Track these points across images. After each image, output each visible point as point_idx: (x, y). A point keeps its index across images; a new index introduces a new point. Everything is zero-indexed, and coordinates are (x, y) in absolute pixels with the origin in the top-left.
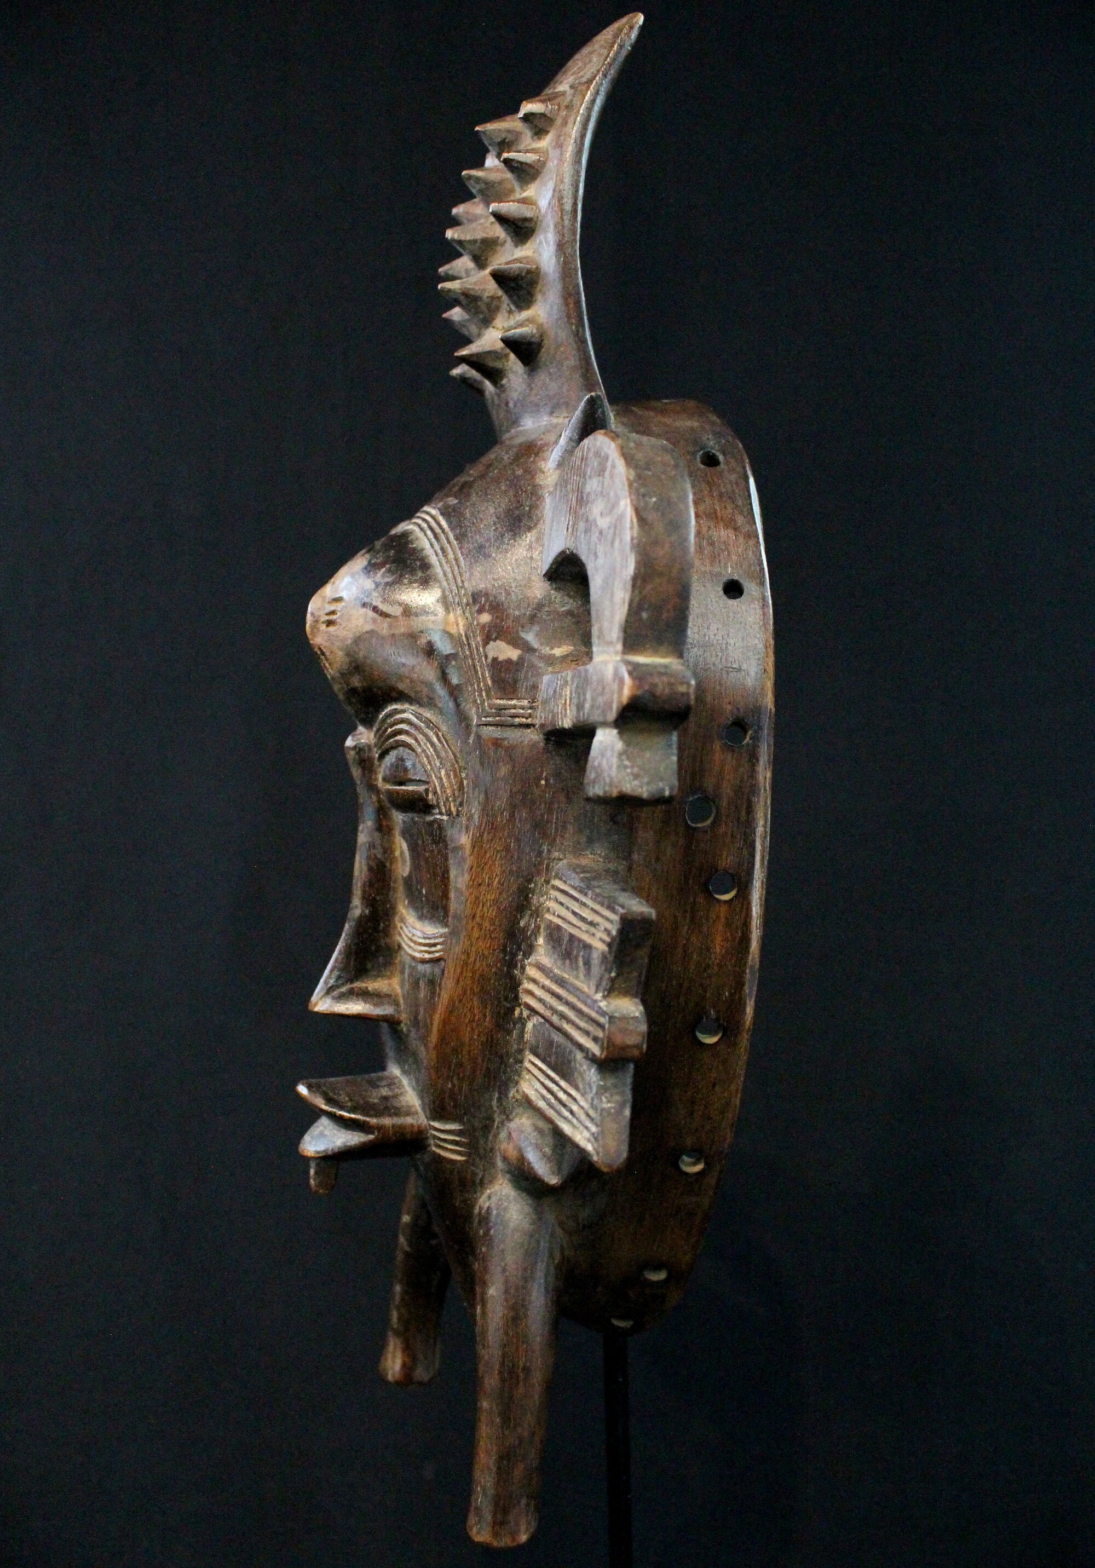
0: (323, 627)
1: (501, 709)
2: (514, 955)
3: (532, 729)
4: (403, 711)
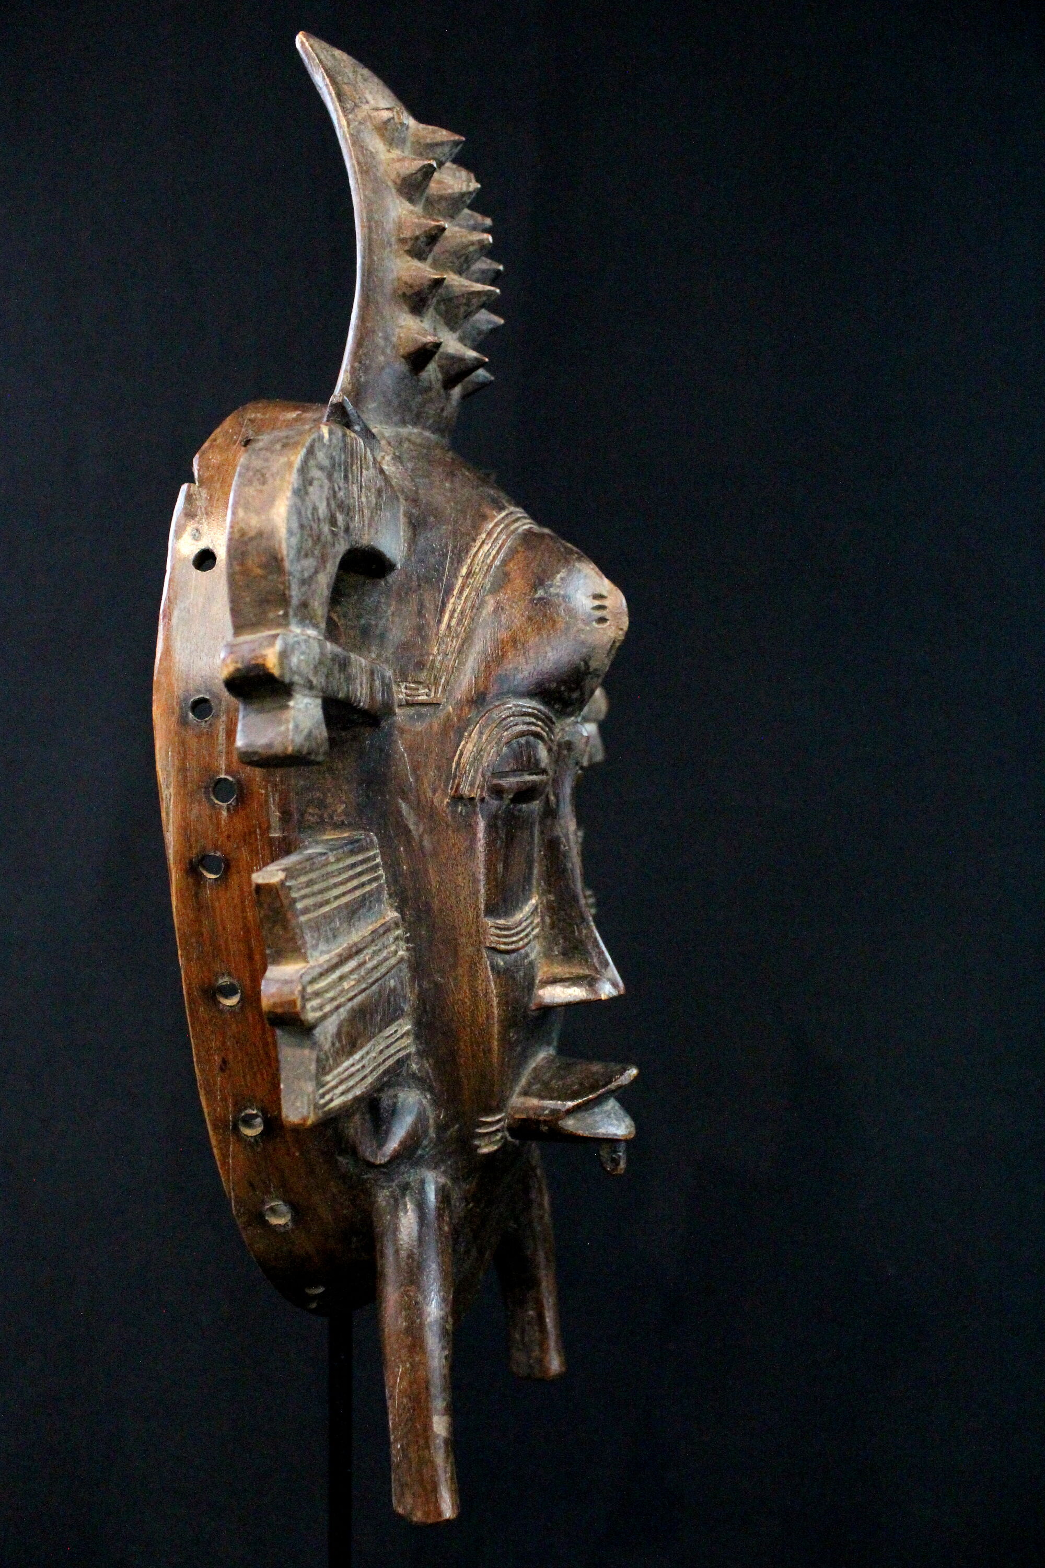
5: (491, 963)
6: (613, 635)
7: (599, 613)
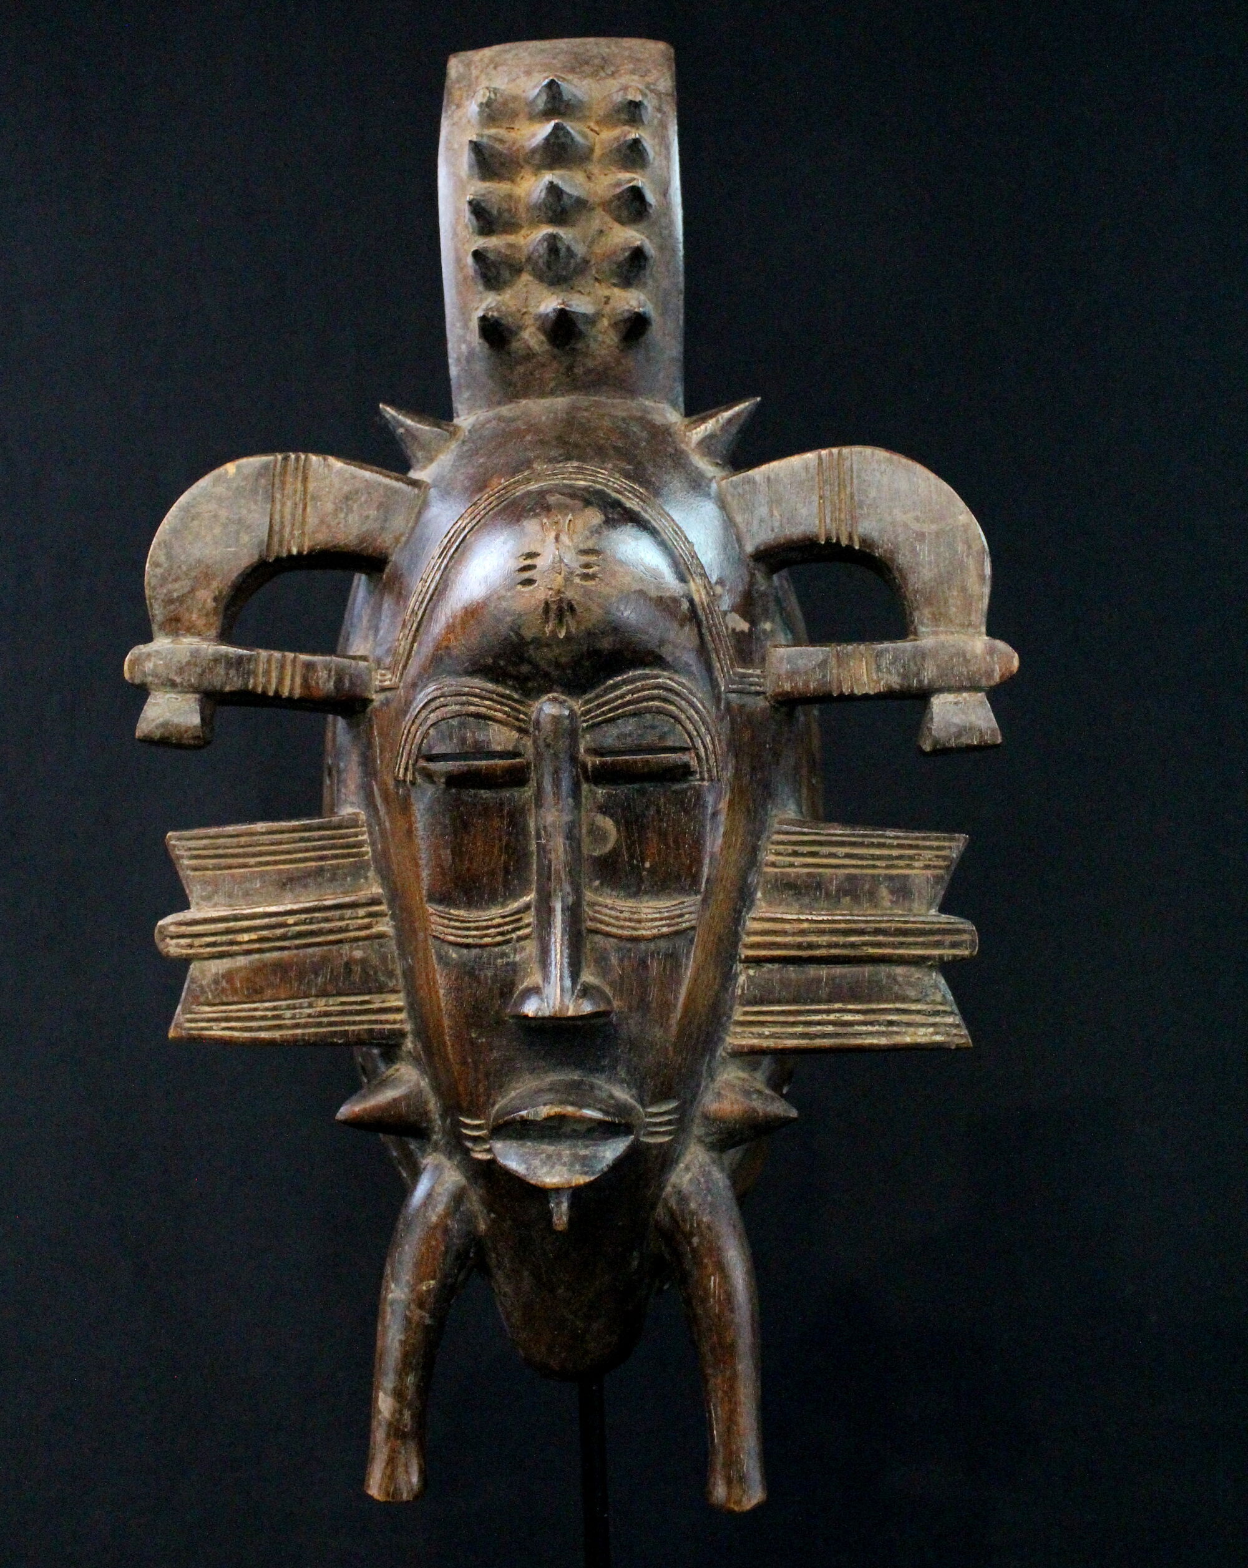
0: (577, 580)
1: (744, 676)
2: (740, 912)
3: (761, 697)
4: (657, 677)
5: (436, 951)
6: (543, 597)
7: (526, 575)
